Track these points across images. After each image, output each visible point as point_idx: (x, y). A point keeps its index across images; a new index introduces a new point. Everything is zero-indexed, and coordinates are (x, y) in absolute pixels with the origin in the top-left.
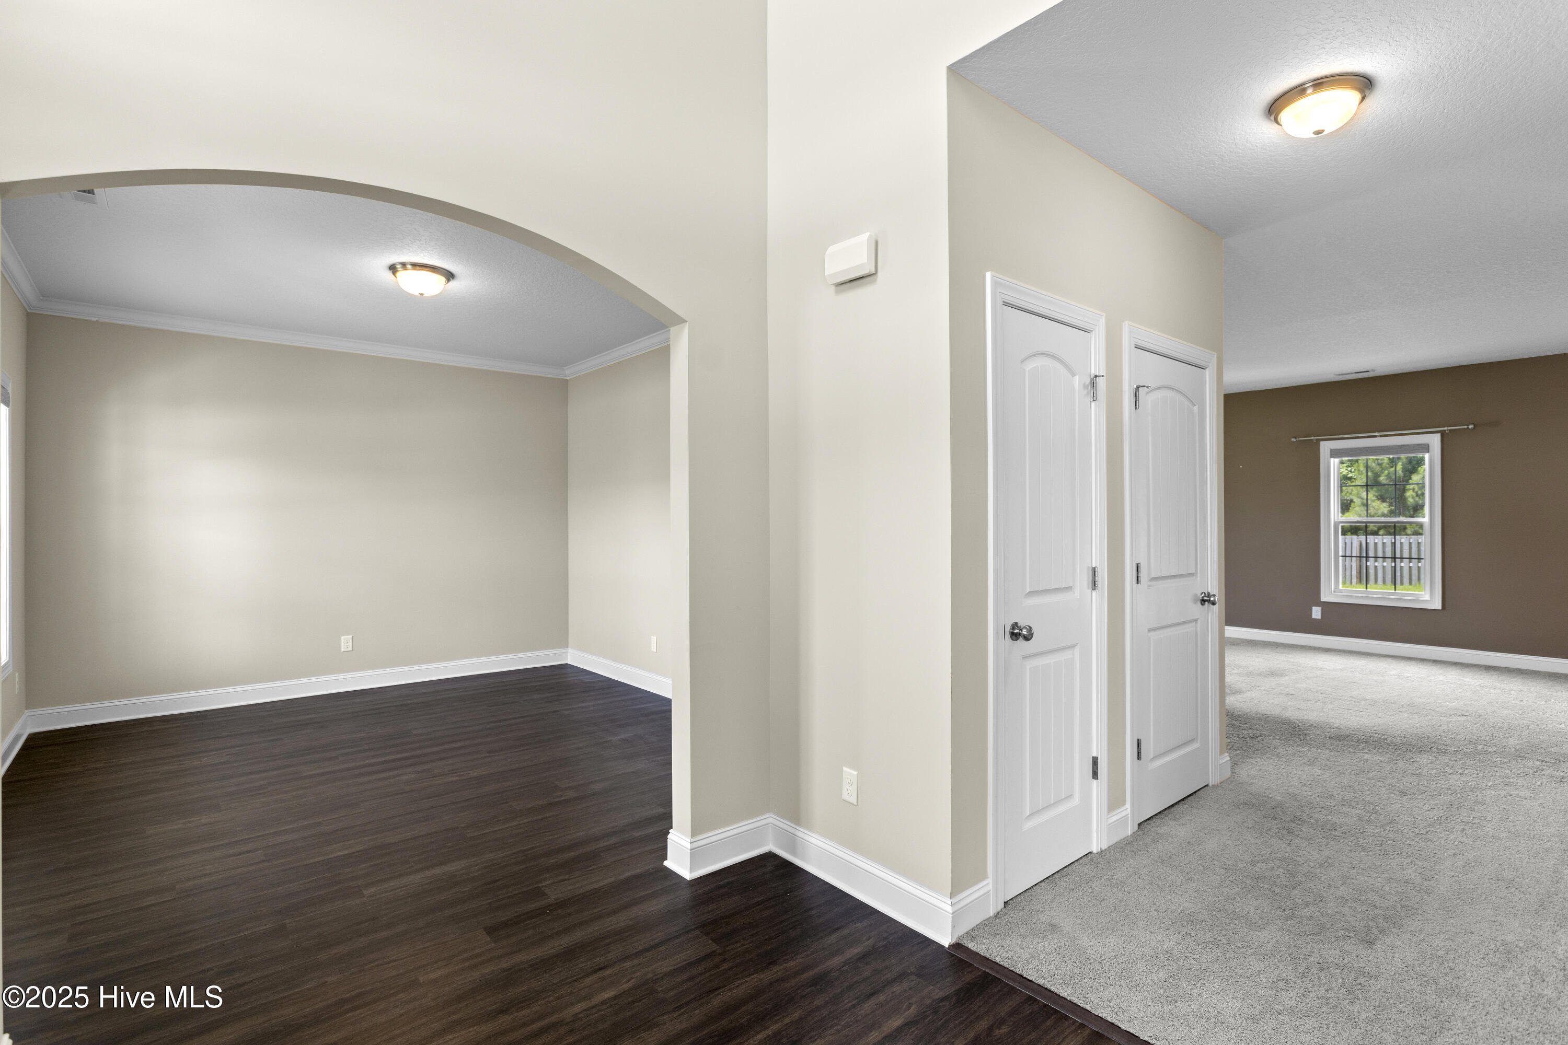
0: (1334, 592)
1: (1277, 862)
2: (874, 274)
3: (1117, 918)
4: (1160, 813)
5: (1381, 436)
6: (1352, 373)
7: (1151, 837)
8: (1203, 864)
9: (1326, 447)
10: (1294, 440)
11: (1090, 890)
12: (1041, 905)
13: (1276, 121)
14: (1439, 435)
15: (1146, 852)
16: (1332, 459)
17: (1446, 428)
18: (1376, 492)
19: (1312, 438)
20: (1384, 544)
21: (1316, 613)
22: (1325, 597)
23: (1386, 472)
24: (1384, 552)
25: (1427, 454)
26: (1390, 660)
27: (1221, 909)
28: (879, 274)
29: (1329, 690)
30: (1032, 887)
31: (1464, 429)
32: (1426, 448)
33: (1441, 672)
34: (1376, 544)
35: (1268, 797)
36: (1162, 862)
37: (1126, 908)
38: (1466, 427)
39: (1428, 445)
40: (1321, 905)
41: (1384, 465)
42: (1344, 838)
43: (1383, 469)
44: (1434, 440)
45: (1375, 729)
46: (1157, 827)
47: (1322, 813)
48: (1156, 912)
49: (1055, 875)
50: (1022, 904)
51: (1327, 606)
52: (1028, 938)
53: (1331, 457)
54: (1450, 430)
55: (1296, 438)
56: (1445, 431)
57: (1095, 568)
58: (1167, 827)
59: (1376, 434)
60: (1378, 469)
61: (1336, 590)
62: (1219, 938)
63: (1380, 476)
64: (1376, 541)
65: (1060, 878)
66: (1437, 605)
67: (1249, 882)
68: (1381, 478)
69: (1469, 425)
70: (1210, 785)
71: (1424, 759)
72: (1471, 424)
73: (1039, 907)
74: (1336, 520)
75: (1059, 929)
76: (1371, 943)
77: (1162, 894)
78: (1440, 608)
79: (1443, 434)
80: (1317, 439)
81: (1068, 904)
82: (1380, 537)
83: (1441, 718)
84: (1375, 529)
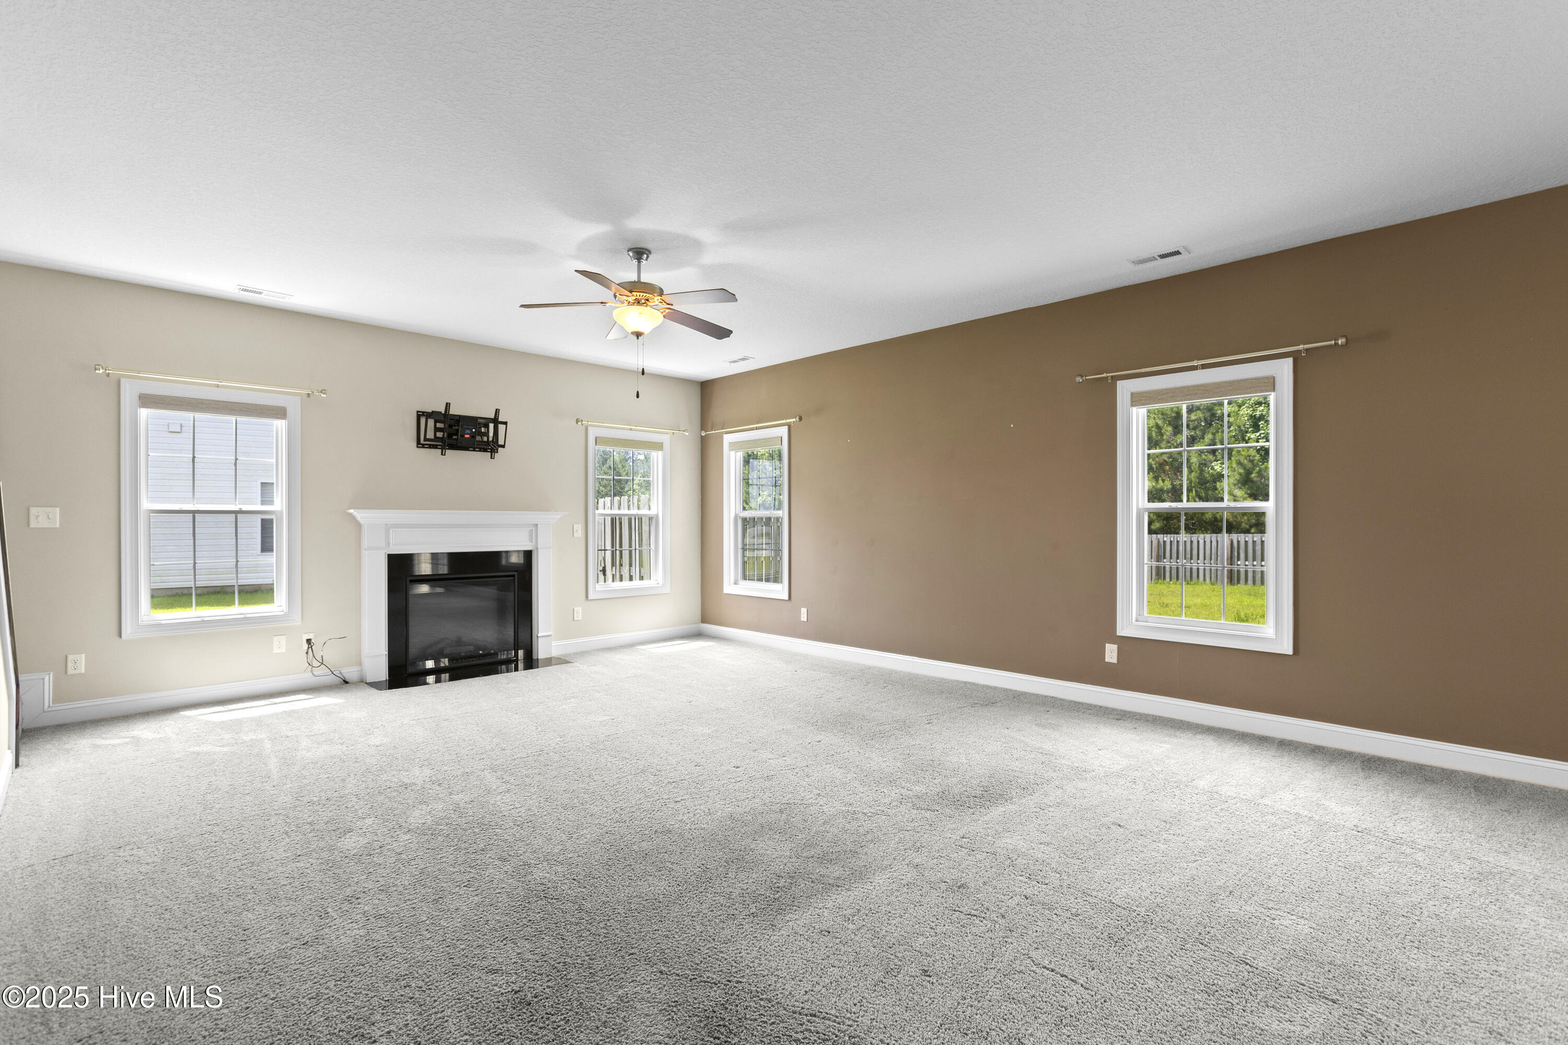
0: (1137, 621)
5: (1204, 367)
9: (1125, 388)
10: (1079, 379)
14: (1290, 361)
16: (1134, 409)
17: (1301, 347)
18: (1248, 489)
19: (1105, 375)
21: (1111, 653)
22: (1122, 631)
23: (1258, 468)
25: (1273, 394)
31: (1331, 346)
32: (1270, 383)
34: (1246, 542)
38: (1333, 342)
39: (1274, 378)
41: (1255, 461)
43: (1255, 466)
44: (1283, 370)
51: (1126, 643)
53: (1132, 406)
54: (1307, 350)
55: (1082, 376)
56: (1299, 351)
59: (1195, 363)
60: (1249, 465)
61: (1140, 618)
63: (1252, 473)
64: (1247, 540)
66: (1286, 647)
68: (1253, 475)
69: (1338, 340)
72: (1342, 336)
74: (1140, 506)
78: (1291, 654)
79: (1297, 358)
80: (1112, 377)
82: (1250, 535)
84: (1247, 527)
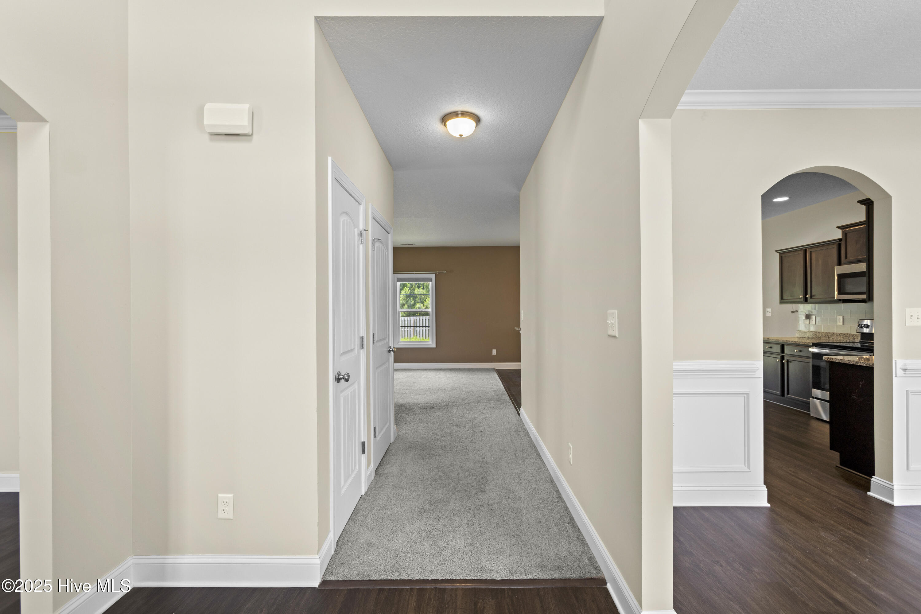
0: (399, 343)
1: (437, 470)
2: (250, 135)
3: (395, 524)
4: (380, 463)
5: (416, 273)
6: (406, 244)
7: (383, 477)
8: (412, 482)
9: (395, 277)
11: (374, 516)
12: (355, 535)
13: (445, 125)
14: (435, 274)
15: (386, 485)
20: (405, 320)
22: (395, 346)
24: (408, 325)
25: (429, 282)
26: (420, 371)
27: (431, 500)
28: (255, 137)
29: (408, 387)
30: (345, 527)
31: (445, 273)
32: (430, 280)
33: (438, 373)
35: (416, 442)
36: (396, 487)
37: (395, 517)
39: (431, 278)
40: (461, 483)
42: (451, 451)
44: (433, 276)
45: (433, 401)
46: (383, 471)
47: (438, 442)
48: (408, 514)
49: (352, 515)
50: (346, 539)
52: (361, 557)
53: (397, 282)
54: (438, 273)
57: (362, 337)
58: (387, 469)
59: (414, 272)
62: (438, 514)
65: (356, 516)
66: (434, 346)
67: (433, 483)
70: (392, 443)
71: (454, 410)
72: (447, 270)
73: (355, 537)
74: (399, 310)
75: (373, 544)
76: (484, 491)
77: (405, 504)
78: (435, 347)
81: (368, 528)
83: (450, 392)
